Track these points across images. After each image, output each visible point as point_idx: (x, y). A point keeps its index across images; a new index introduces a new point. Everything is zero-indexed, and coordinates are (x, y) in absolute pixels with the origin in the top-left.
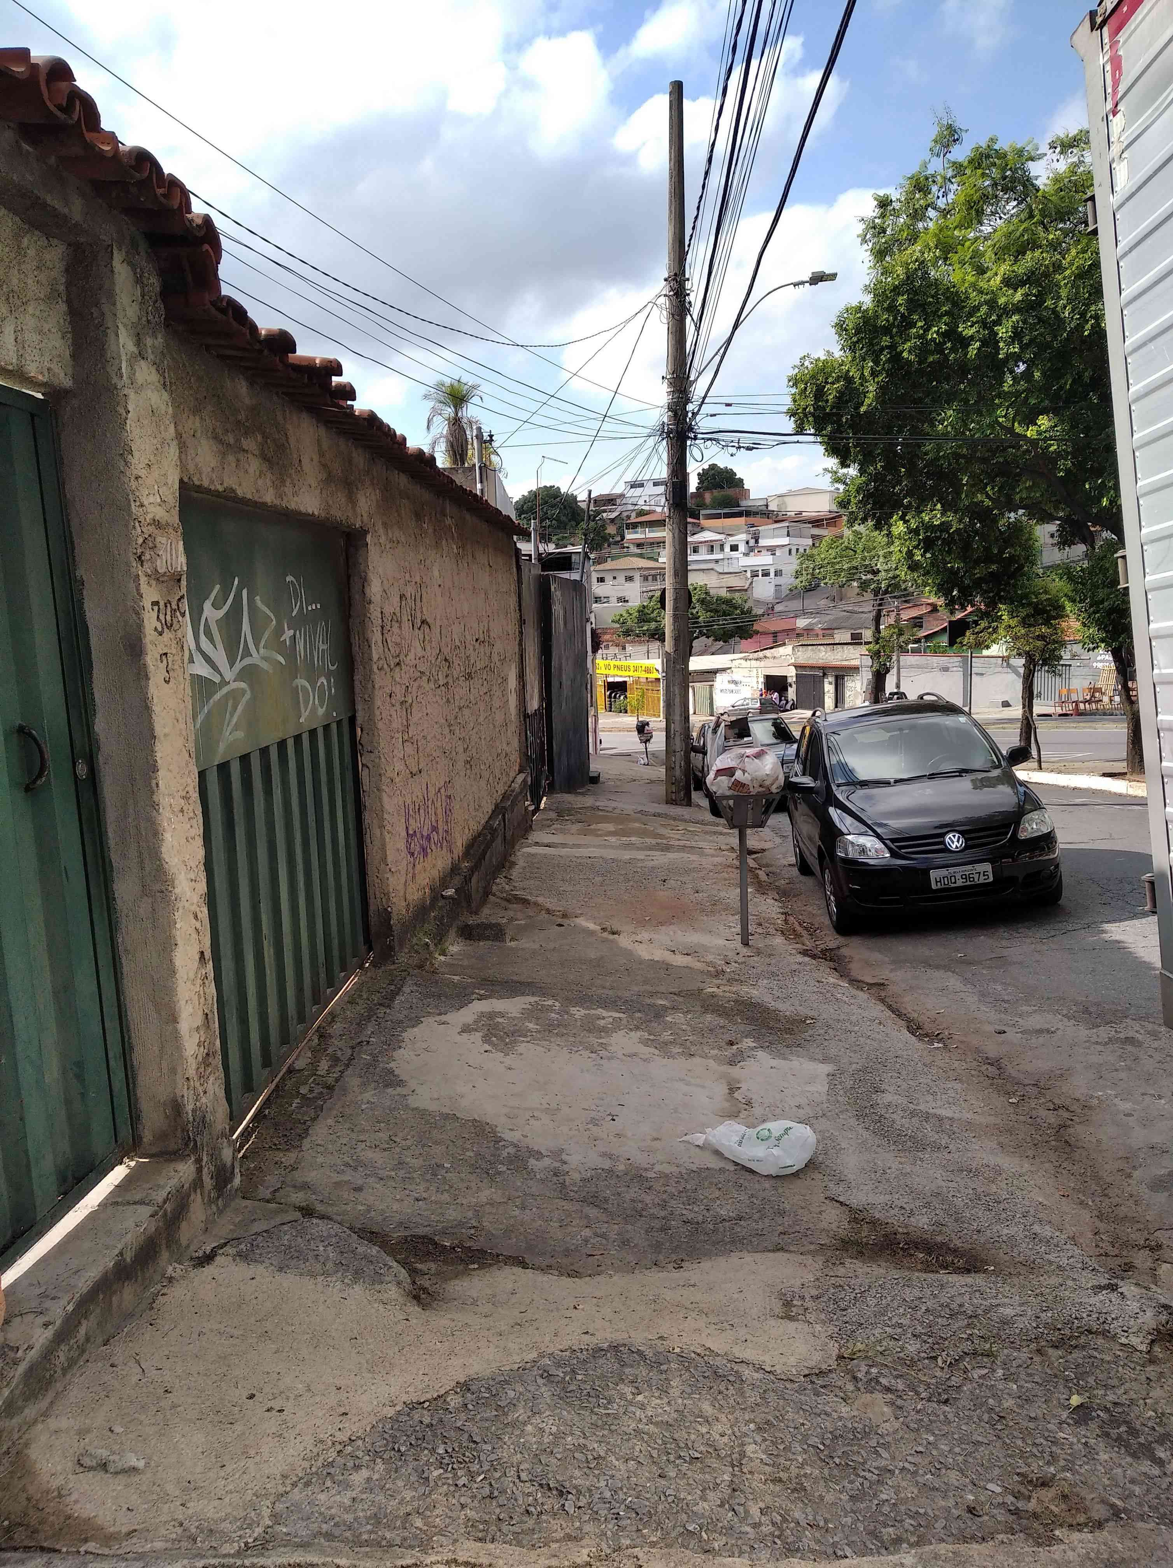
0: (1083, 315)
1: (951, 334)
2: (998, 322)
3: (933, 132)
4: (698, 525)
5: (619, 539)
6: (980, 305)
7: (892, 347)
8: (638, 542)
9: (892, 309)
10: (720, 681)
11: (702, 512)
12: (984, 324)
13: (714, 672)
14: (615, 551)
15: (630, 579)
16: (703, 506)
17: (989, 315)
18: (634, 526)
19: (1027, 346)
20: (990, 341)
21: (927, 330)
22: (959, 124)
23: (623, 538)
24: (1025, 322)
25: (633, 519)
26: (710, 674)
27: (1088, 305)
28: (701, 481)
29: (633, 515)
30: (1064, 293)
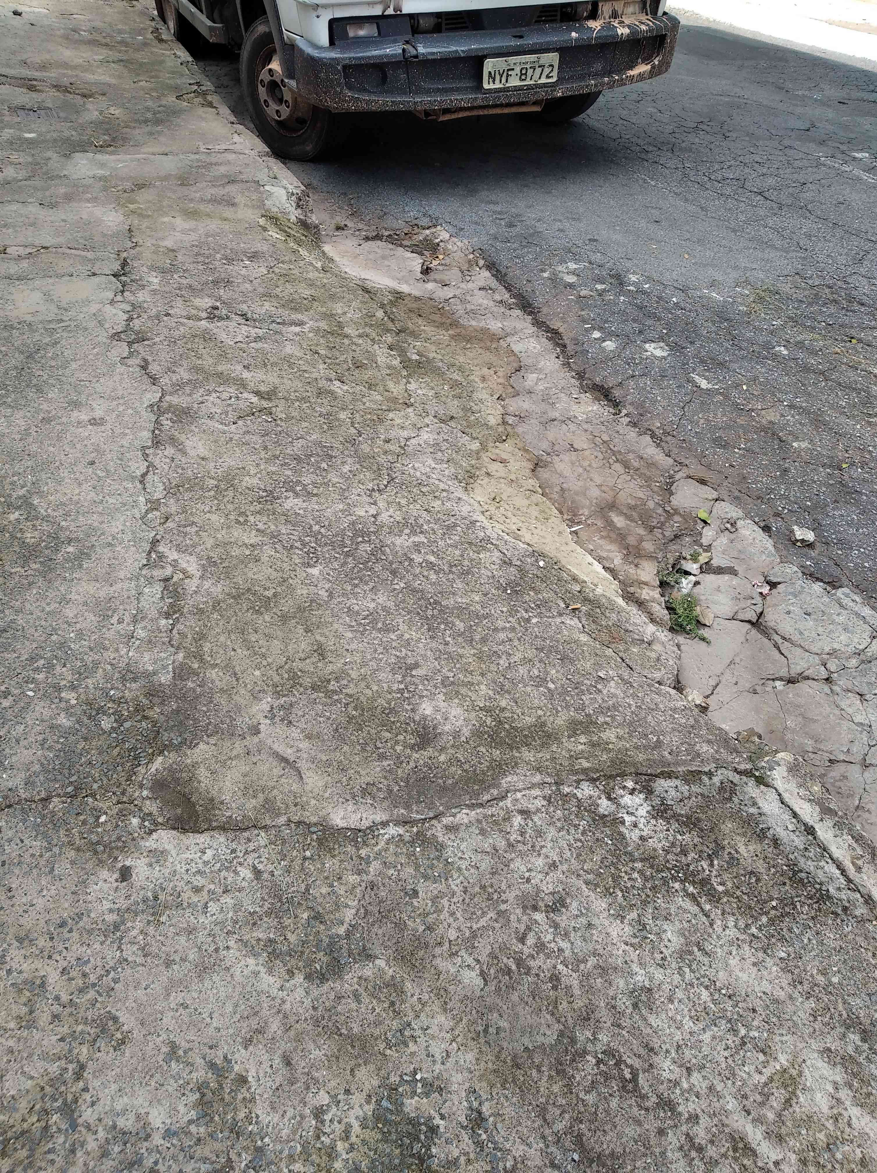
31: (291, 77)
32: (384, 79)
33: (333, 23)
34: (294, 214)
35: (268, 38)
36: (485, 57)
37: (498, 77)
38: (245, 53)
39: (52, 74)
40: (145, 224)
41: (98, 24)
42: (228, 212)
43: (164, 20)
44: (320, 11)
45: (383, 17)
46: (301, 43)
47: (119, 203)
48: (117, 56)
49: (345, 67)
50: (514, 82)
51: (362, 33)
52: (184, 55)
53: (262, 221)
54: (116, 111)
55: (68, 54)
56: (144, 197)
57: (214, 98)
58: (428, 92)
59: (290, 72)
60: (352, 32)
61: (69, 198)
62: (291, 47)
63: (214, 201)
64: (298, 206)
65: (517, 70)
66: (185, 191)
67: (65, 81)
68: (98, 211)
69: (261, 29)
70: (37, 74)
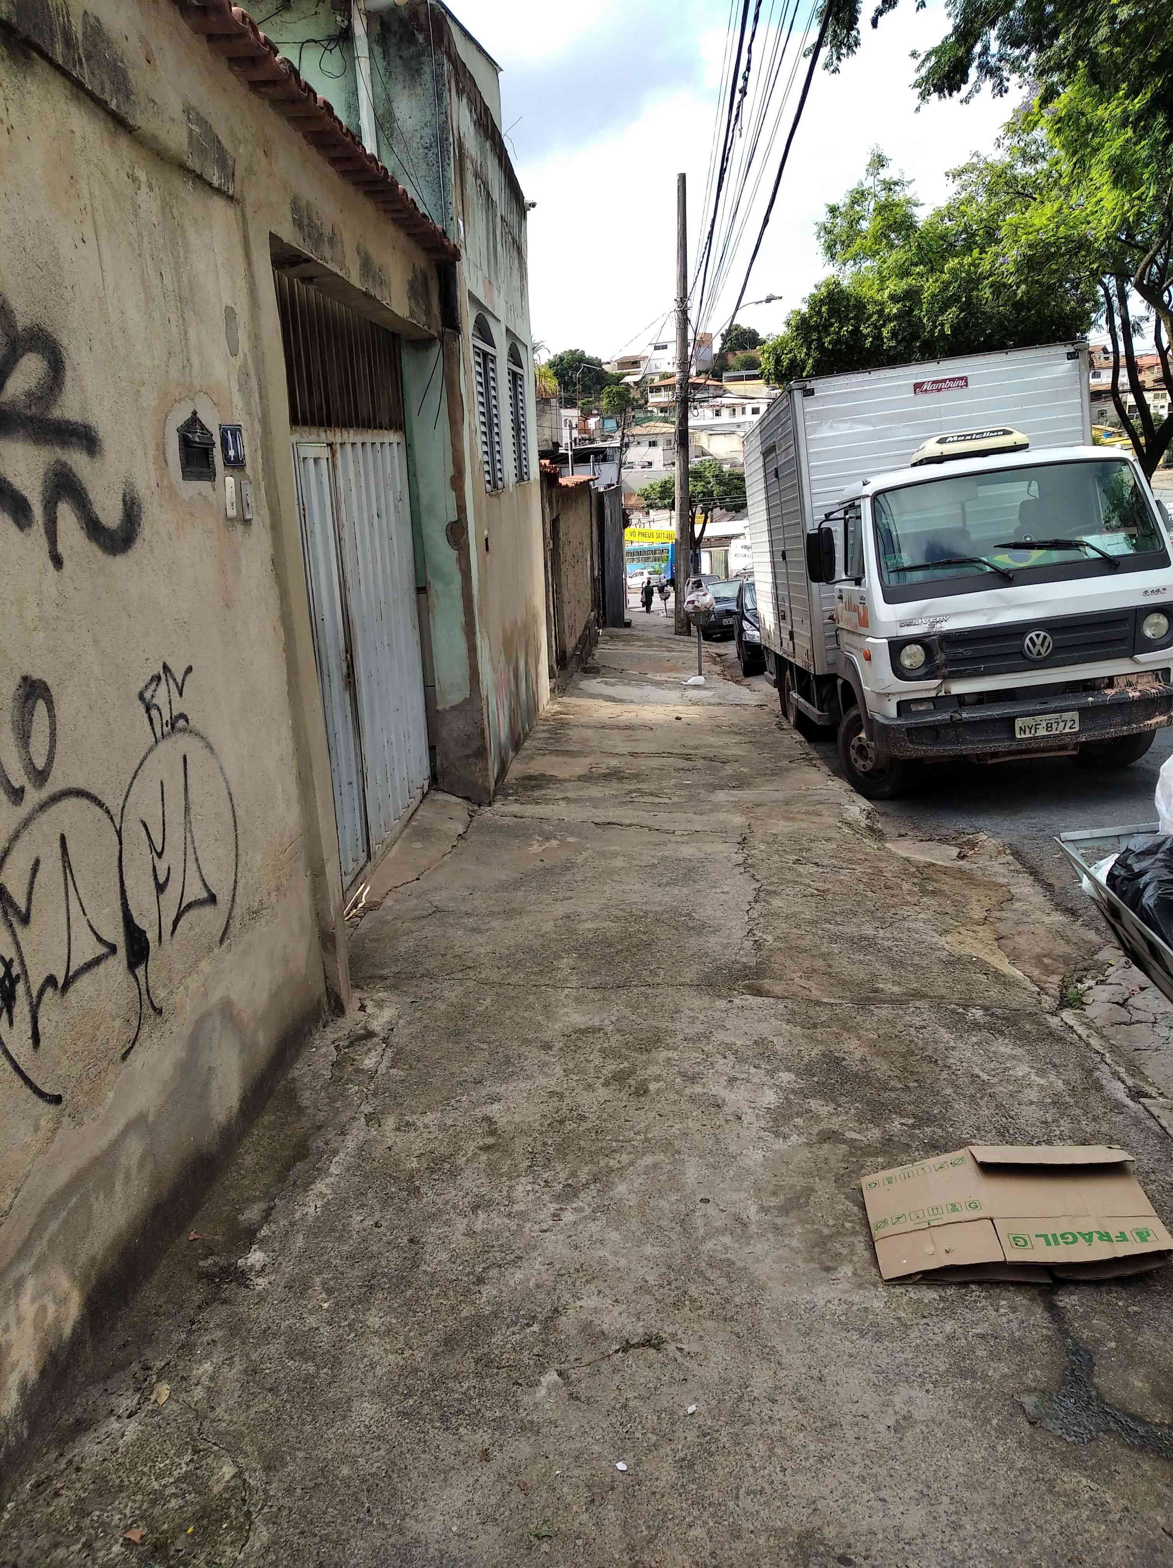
0: (934, 322)
1: (856, 331)
2: (884, 325)
3: (868, 159)
4: (721, 387)
5: (642, 402)
6: (874, 313)
7: (819, 339)
8: (663, 405)
9: (819, 313)
10: (735, 546)
11: (725, 375)
12: (876, 327)
13: (728, 539)
14: (640, 415)
15: (653, 444)
16: (726, 368)
17: (878, 320)
18: (657, 389)
19: (901, 341)
20: (878, 337)
21: (841, 329)
22: (886, 154)
23: (647, 402)
24: (900, 325)
25: (657, 382)
26: (725, 540)
27: (937, 316)
28: (725, 342)
29: (657, 379)
30: (925, 306)
31: (871, 740)
32: (938, 736)
33: (899, 704)
34: (864, 822)
35: (858, 718)
36: (1016, 717)
37: (1028, 731)
38: (842, 730)
39: (702, 751)
40: (759, 823)
41: (735, 721)
42: (816, 819)
43: (787, 717)
44: (890, 697)
45: (937, 697)
46: (878, 717)
47: (743, 813)
48: (748, 739)
49: (908, 730)
50: (1042, 732)
51: (922, 708)
52: (799, 737)
53: (839, 824)
54: (746, 770)
55: (712, 740)
56: (759, 811)
57: (819, 763)
58: (972, 743)
59: (871, 738)
60: (914, 708)
61: (712, 811)
62: (871, 721)
63: (807, 813)
64: (868, 818)
65: (1044, 724)
66: (788, 807)
67: (711, 755)
68: (730, 817)
69: (854, 712)
70: (691, 752)
